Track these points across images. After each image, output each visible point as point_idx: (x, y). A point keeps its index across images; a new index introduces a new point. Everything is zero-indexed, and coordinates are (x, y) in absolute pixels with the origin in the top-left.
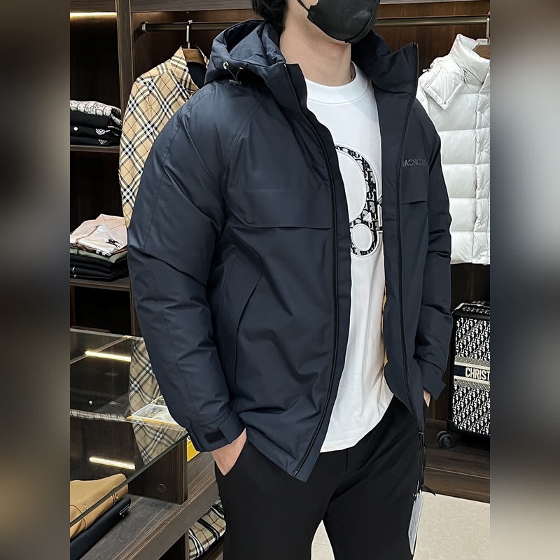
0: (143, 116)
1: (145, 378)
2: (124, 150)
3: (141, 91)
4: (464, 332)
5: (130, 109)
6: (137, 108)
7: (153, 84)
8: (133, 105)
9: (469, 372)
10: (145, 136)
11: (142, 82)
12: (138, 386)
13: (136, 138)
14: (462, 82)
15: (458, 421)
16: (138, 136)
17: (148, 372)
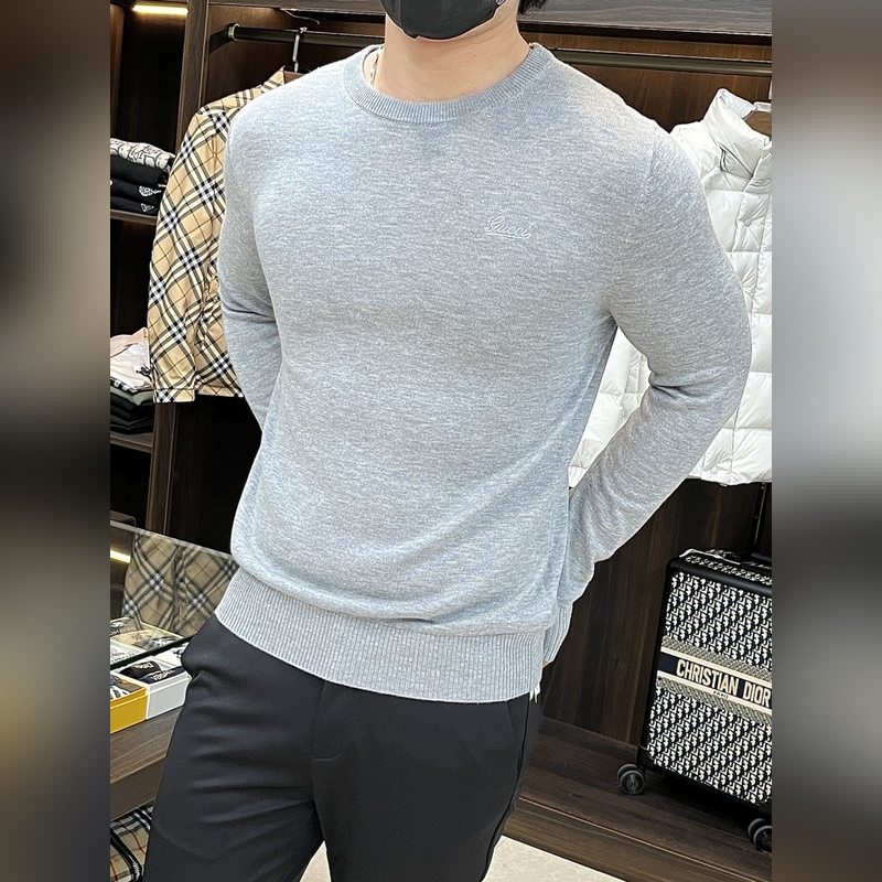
0: (199, 169)
1: (146, 598)
2: (163, 219)
3: (203, 128)
4: (682, 598)
5: (182, 155)
6: (192, 155)
7: (224, 120)
8: (187, 150)
9: (683, 669)
10: (199, 201)
11: (206, 114)
12: (136, 608)
13: (184, 202)
14: (717, 169)
15: (656, 750)
16: (188, 199)
17: (152, 588)
